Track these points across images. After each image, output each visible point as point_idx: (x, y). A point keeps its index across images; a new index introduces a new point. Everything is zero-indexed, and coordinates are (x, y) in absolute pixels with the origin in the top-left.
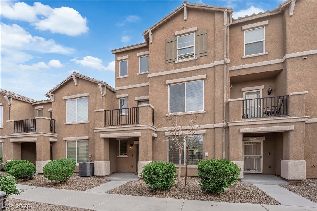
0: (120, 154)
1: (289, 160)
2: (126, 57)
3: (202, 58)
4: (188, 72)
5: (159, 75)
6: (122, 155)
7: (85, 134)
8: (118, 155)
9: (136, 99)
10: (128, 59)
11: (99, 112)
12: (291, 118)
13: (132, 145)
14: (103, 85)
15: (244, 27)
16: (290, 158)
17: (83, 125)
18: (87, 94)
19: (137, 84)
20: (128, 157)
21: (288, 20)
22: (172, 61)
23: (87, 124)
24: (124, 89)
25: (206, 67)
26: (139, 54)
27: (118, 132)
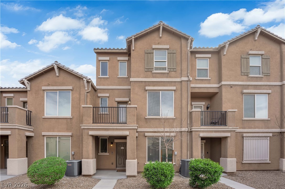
0: (101, 152)
1: (227, 158)
2: (107, 58)
3: (173, 72)
4: (163, 83)
5: (140, 81)
6: (103, 152)
7: (68, 130)
8: (99, 153)
9: (116, 100)
10: (108, 61)
11: (87, 108)
12: (229, 128)
13: (112, 143)
14: (88, 80)
15: (197, 56)
16: (228, 157)
17: (66, 120)
18: (70, 88)
19: (116, 86)
20: (108, 154)
21: (223, 57)
22: (150, 70)
23: (69, 120)
24: (105, 88)
25: (175, 81)
26: (119, 58)
27: (107, 130)
